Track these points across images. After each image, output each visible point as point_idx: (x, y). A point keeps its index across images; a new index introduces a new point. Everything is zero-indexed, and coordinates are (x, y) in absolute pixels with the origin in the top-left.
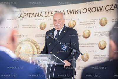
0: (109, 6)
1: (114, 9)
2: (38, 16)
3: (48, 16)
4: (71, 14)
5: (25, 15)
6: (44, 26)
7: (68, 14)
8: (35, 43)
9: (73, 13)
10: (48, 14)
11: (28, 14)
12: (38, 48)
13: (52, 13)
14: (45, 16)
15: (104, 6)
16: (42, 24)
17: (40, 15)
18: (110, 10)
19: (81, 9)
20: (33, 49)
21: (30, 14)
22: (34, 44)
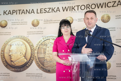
0: (111, 2)
1: (117, 6)
2: (29, 13)
3: (41, 13)
5: (14, 11)
6: (37, 22)
7: (64, 11)
8: (27, 40)
10: (41, 11)
11: (18, 11)
12: (32, 46)
13: (45, 10)
14: (37, 13)
15: (105, 3)
16: (34, 21)
17: (31, 12)
18: (113, 6)
19: (78, 6)
20: (26, 47)
21: (20, 10)
22: (27, 42)
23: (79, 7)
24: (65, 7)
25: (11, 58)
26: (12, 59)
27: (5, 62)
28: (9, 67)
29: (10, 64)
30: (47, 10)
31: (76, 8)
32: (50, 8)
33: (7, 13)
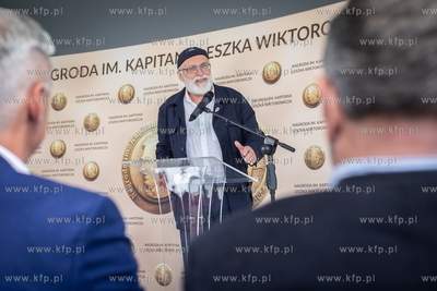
4: (267, 46)
5: (149, 60)
7: (260, 47)
9: (271, 43)
11: (157, 57)
13: (218, 48)
19: (292, 31)
21: (161, 56)
23: (295, 33)
24: (264, 37)
25: (145, 179)
26: (147, 182)
27: (131, 190)
28: (141, 202)
29: (144, 195)
30: (223, 49)
31: (288, 37)
32: (230, 44)
33: (134, 65)
